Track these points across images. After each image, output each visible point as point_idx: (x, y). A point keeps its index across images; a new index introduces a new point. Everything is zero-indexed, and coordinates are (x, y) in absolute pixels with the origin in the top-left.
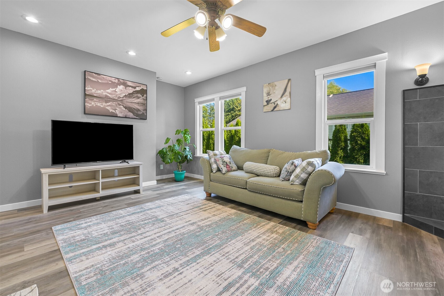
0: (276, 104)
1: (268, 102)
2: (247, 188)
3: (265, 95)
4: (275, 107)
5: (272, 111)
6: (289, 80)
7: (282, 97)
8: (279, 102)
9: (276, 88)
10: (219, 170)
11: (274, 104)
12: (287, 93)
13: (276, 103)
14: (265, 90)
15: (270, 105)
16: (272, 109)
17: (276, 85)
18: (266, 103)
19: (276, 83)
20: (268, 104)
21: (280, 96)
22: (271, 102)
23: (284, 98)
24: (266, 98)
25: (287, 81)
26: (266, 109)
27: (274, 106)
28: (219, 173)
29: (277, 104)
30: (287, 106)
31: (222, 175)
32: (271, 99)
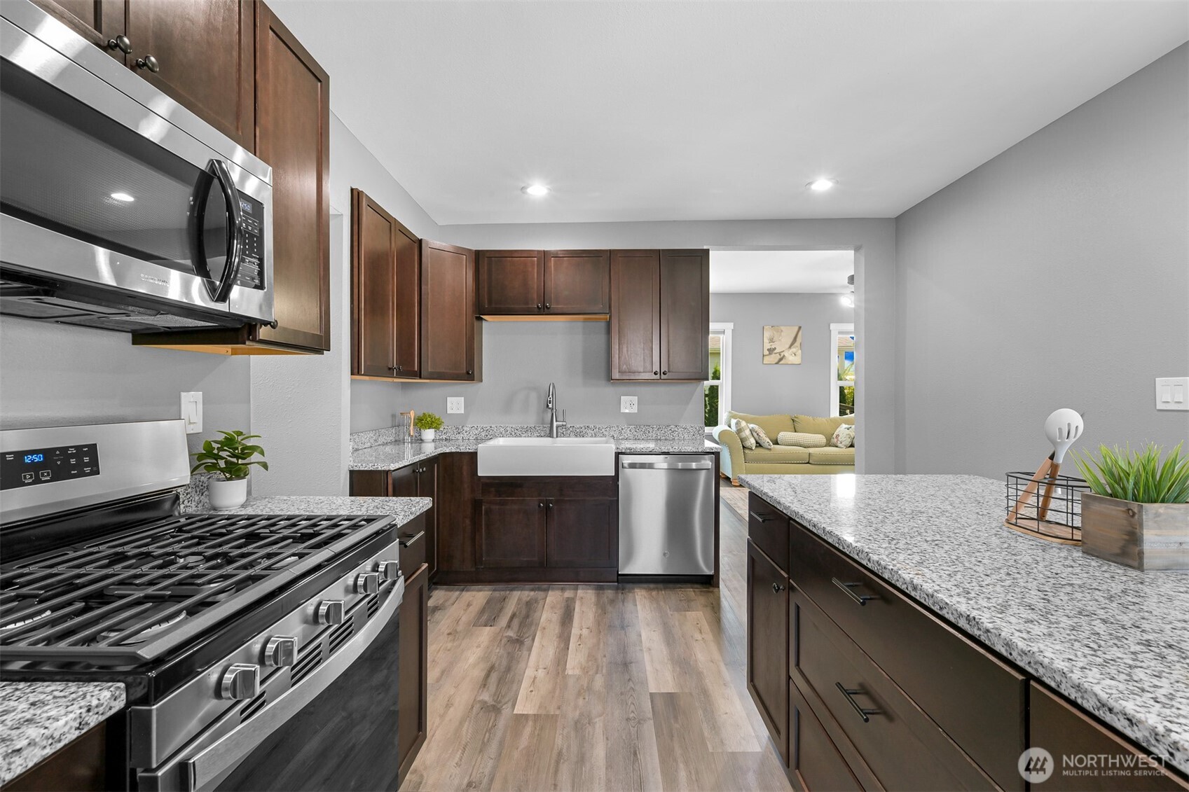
0: (782, 356)
1: (771, 351)
2: (810, 462)
3: (766, 340)
4: (781, 360)
5: (776, 363)
6: (800, 328)
7: (790, 347)
8: (786, 354)
9: (782, 334)
10: (759, 445)
11: (780, 355)
12: (797, 344)
13: (782, 354)
14: (767, 335)
15: (773, 355)
16: (776, 361)
17: (782, 331)
18: (767, 353)
19: (782, 328)
20: (770, 354)
21: (788, 346)
22: (775, 352)
23: (793, 350)
24: (767, 346)
25: (796, 329)
26: (767, 359)
27: (779, 357)
28: (760, 451)
29: (784, 356)
30: (797, 360)
31: (767, 452)
32: (775, 348)
